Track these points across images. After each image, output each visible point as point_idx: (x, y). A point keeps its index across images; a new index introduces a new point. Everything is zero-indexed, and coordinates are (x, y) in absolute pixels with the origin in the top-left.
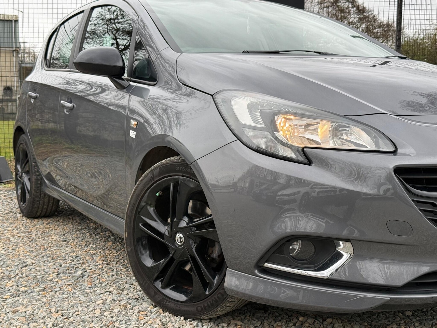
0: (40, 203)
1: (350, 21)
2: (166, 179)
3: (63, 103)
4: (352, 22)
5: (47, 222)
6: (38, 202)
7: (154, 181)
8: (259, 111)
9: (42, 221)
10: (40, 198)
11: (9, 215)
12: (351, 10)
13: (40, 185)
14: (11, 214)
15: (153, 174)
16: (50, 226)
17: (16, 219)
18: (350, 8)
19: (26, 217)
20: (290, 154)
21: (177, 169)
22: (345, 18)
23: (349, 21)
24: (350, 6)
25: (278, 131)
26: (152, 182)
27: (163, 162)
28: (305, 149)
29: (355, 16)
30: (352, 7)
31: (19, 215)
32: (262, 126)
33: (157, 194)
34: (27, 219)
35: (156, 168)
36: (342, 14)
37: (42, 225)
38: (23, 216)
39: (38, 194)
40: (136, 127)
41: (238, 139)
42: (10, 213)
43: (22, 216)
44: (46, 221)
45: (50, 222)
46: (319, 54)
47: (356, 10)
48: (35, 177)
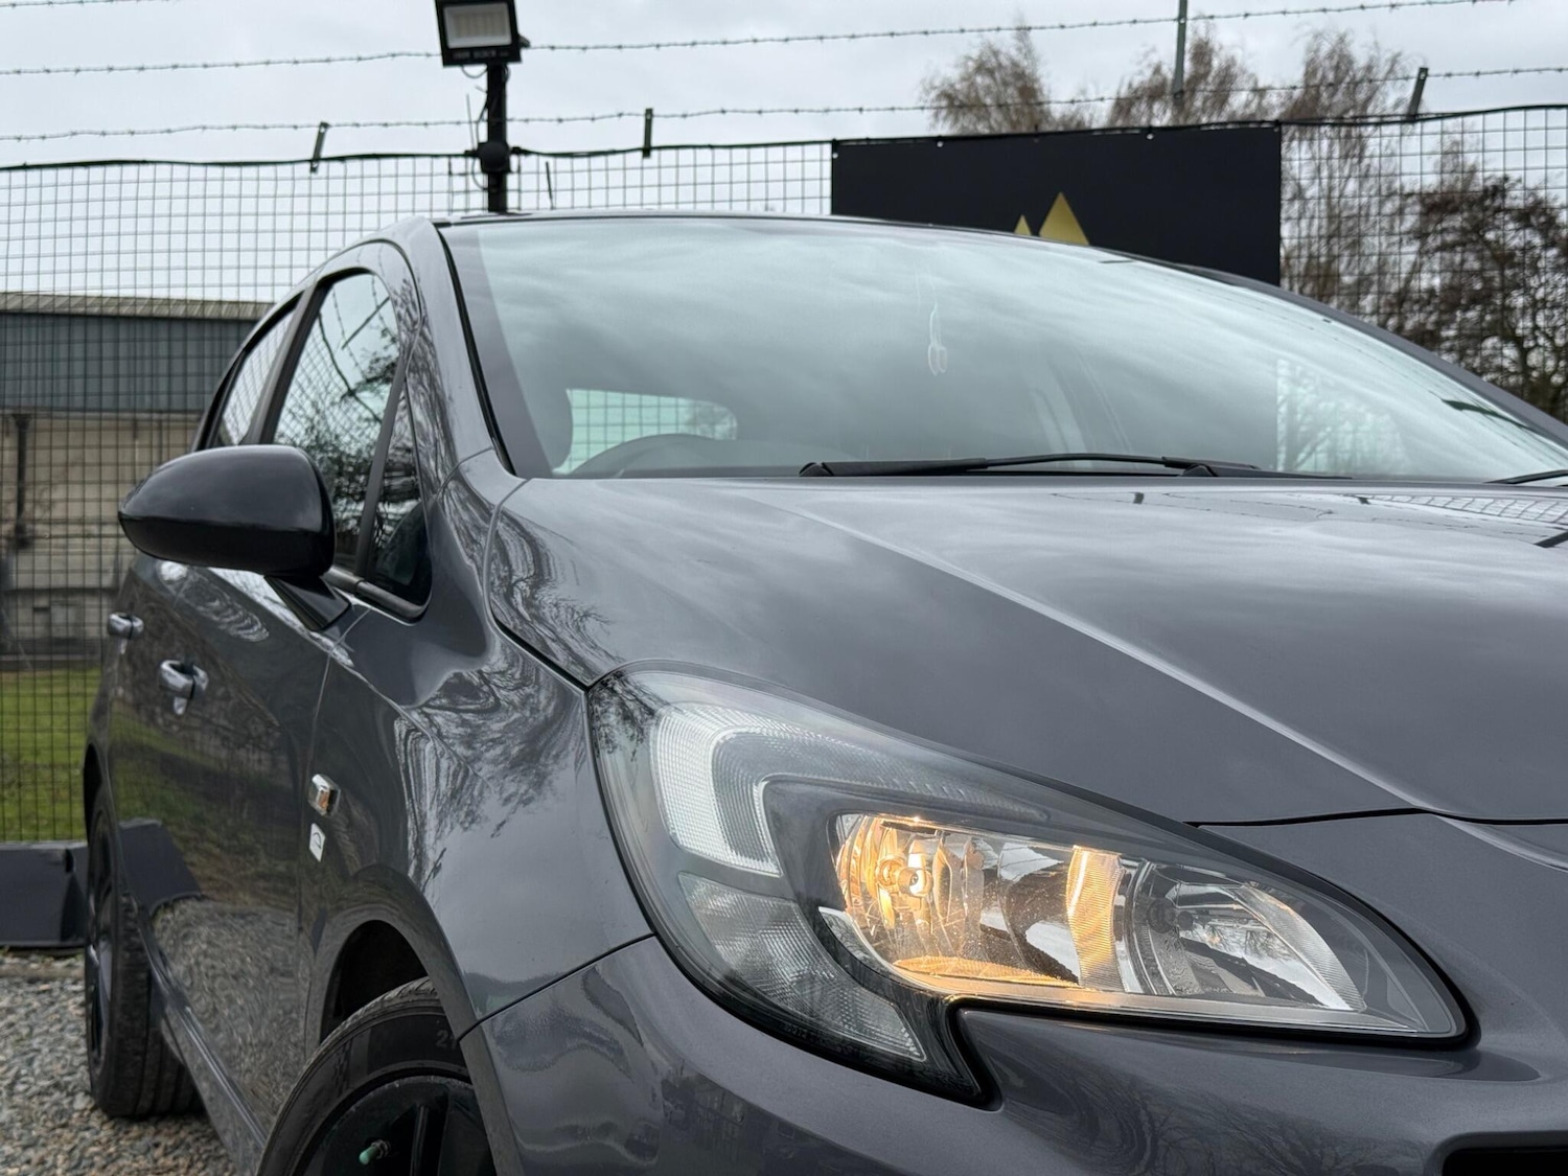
0: (144, 1060)
1: (1540, 294)
2: (396, 1084)
3: (165, 671)
4: (1544, 301)
5: (170, 1143)
6: (138, 1058)
7: (349, 1091)
8: (763, 785)
9: (158, 1133)
10: (146, 1040)
11: (46, 1099)
12: (1539, 257)
13: (146, 989)
14: (57, 1095)
15: (347, 1057)
16: (175, 1158)
17: (64, 1121)
18: (1537, 251)
19: (105, 1111)
20: (894, 1036)
21: (439, 1044)
22: (1517, 287)
23: (1533, 297)
24: (1537, 241)
25: (839, 905)
26: (340, 1092)
27: (390, 1000)
28: (966, 1013)
29: (1557, 277)
30: (1546, 247)
31: (81, 1102)
32: (770, 868)
33: (364, 1156)
34: (103, 1124)
35: (359, 1025)
36: (1509, 273)
37: (145, 1154)
38: (92, 1110)
39: (137, 1024)
40: (329, 810)
41: (656, 934)
42: (52, 1090)
43: (89, 1107)
44: (169, 1136)
45: (182, 1141)
46: (1181, 471)
47: (1558, 257)
48: (127, 955)
